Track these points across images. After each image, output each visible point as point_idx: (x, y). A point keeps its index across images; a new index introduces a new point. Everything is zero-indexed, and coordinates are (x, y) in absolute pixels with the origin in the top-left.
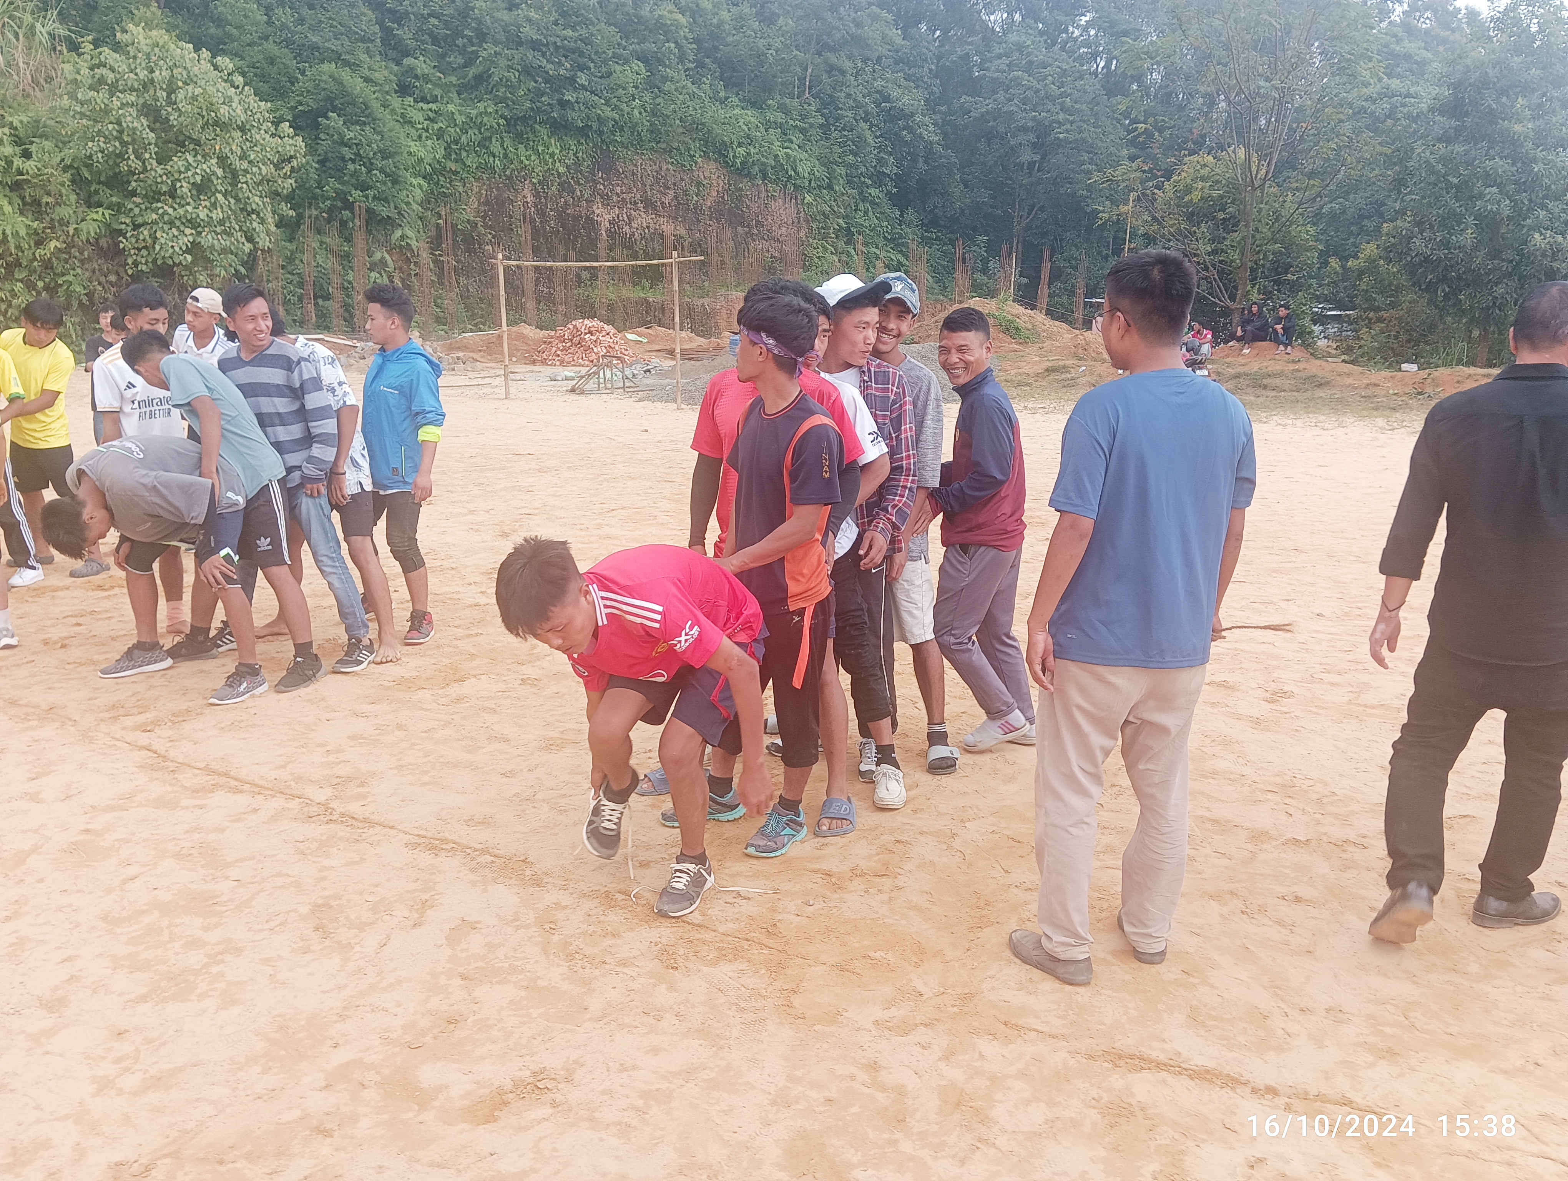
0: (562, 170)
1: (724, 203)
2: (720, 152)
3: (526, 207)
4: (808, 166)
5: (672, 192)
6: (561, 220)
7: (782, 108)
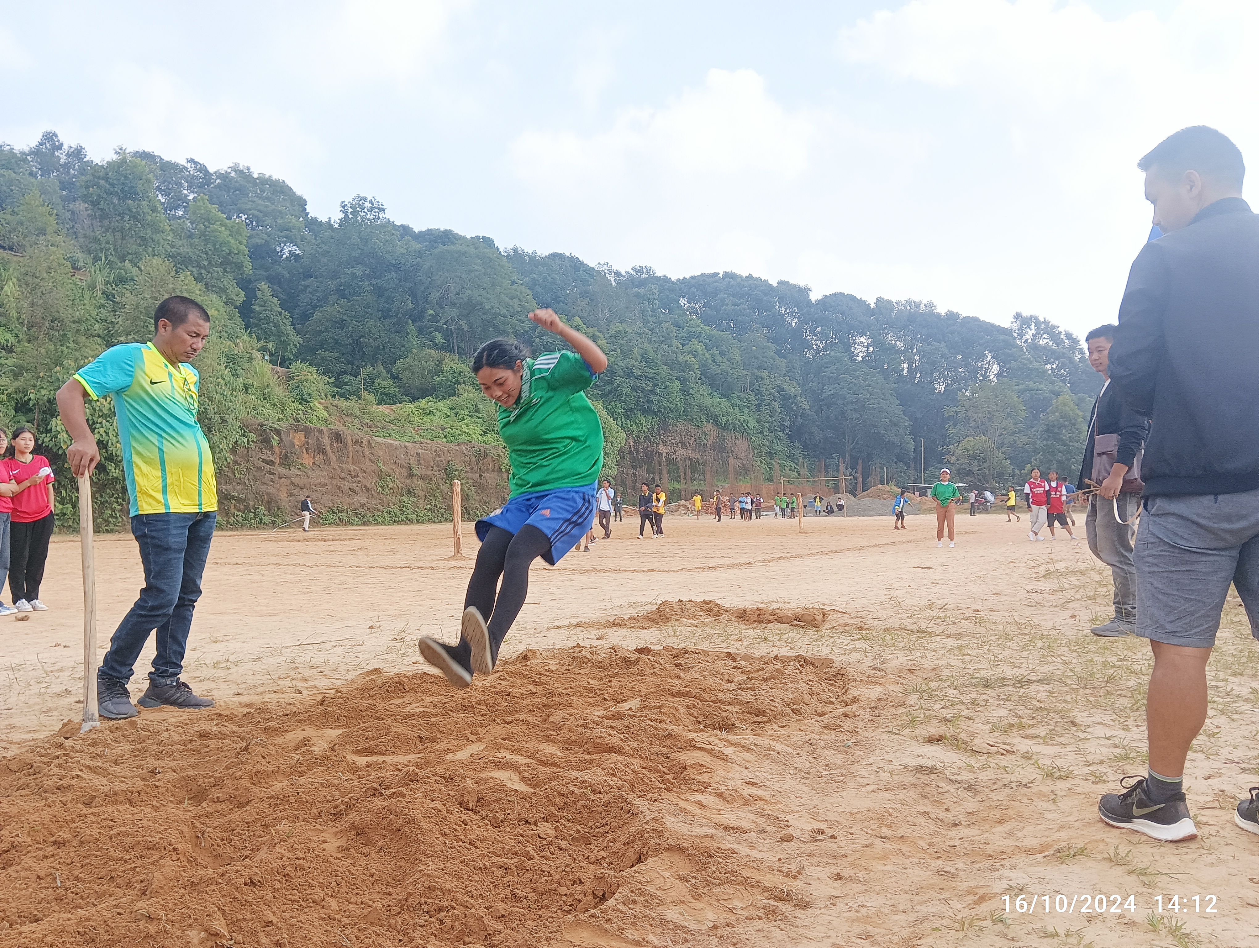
0: (646, 430)
1: (717, 442)
2: (714, 419)
3: (630, 448)
4: (752, 424)
5: (693, 438)
6: (645, 453)
7: (739, 398)
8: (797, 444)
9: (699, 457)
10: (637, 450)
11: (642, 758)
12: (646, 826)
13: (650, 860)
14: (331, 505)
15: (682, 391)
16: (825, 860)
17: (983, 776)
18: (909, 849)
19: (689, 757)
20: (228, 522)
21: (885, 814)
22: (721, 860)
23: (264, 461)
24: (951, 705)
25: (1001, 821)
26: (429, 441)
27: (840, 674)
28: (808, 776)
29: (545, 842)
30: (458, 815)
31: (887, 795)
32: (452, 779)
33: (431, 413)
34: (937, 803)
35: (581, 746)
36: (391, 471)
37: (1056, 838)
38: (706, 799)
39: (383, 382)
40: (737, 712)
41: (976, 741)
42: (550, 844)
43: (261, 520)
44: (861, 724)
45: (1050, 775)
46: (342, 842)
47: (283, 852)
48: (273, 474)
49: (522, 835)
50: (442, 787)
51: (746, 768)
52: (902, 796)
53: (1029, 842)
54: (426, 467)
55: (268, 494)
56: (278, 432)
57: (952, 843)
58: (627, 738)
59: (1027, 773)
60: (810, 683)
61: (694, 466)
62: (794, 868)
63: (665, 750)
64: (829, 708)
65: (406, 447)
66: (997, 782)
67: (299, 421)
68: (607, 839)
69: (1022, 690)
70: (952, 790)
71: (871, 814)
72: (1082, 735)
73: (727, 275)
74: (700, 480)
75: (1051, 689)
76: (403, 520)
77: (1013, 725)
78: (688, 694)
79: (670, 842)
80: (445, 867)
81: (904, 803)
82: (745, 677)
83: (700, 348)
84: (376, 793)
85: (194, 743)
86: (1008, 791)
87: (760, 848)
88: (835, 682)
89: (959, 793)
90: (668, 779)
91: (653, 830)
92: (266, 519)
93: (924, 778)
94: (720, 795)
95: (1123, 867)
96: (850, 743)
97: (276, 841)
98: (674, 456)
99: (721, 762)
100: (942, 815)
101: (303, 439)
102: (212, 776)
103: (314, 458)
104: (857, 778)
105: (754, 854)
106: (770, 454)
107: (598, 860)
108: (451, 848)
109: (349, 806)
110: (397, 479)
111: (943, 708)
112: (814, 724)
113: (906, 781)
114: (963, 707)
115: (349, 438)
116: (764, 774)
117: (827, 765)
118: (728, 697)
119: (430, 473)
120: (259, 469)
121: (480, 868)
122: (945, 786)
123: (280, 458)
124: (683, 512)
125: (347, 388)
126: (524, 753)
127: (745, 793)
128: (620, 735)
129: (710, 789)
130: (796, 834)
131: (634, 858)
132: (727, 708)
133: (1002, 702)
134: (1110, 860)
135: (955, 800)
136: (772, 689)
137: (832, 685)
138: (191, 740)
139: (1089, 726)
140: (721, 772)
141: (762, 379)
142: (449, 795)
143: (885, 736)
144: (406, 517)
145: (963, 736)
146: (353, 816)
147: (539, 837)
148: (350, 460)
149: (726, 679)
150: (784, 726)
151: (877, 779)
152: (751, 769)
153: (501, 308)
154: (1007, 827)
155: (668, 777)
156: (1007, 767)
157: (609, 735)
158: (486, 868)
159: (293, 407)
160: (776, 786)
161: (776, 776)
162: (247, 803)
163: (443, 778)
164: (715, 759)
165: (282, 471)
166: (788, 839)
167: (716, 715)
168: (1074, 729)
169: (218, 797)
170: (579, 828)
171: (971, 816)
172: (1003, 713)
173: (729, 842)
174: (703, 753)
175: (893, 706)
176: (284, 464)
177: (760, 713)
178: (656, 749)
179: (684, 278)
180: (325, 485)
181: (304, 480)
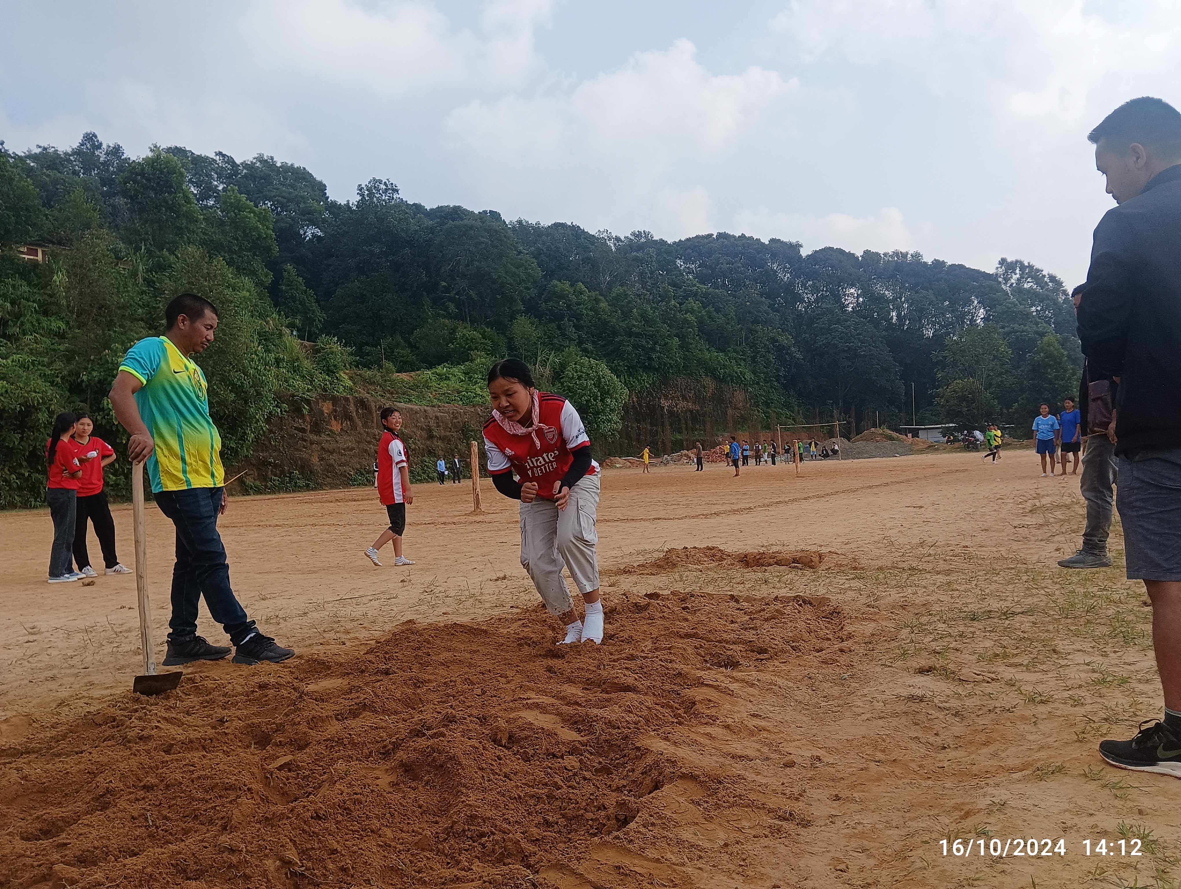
0: (648, 386)
1: (715, 394)
2: (712, 372)
3: (633, 403)
4: (749, 376)
5: (693, 391)
6: (648, 407)
7: (735, 351)
8: (792, 393)
9: (699, 408)
10: (640, 405)
11: (654, 695)
12: (662, 757)
13: (666, 787)
14: (359, 466)
15: (681, 347)
16: (825, 783)
17: (969, 703)
18: (901, 771)
19: (698, 694)
20: (266, 486)
21: (879, 740)
22: (730, 786)
23: (296, 428)
24: (941, 638)
25: (986, 744)
26: (446, 405)
27: (836, 612)
28: (808, 707)
29: (571, 773)
30: (492, 751)
31: (881, 722)
32: (485, 719)
33: (448, 379)
34: (927, 729)
35: (599, 686)
36: (412, 434)
37: (1036, 758)
38: (715, 731)
39: (402, 351)
40: (741, 651)
41: (964, 671)
42: (575, 774)
43: (296, 483)
44: (856, 658)
45: (1032, 700)
46: (393, 778)
47: (343, 788)
48: (305, 441)
49: (551, 768)
50: (477, 726)
51: (750, 701)
52: (895, 723)
53: (1012, 762)
54: (444, 429)
55: (301, 459)
56: (308, 402)
57: (941, 765)
58: (640, 677)
59: (1011, 698)
60: (809, 622)
61: (695, 418)
62: (796, 791)
63: (676, 688)
64: (826, 644)
65: (425, 411)
66: (983, 707)
67: (326, 391)
68: (627, 769)
69: (1007, 622)
70: (941, 717)
71: (865, 740)
72: (1063, 662)
73: (720, 235)
74: (701, 430)
75: (1034, 620)
76: (425, 479)
77: (998, 655)
78: (695, 636)
79: (683, 770)
80: (484, 798)
81: (896, 729)
82: (747, 618)
83: (696, 305)
84: (419, 734)
85: (255, 694)
86: (992, 715)
87: (765, 774)
88: (832, 619)
89: (947, 719)
90: (679, 714)
91: (668, 760)
92: (301, 483)
93: (915, 707)
94: (727, 727)
95: (1097, 782)
96: (846, 676)
97: (336, 779)
98: (675, 409)
99: (728, 697)
100: (932, 739)
101: (331, 407)
102: (274, 723)
103: (342, 424)
104: (853, 708)
105: (760, 779)
106: (767, 404)
107: (619, 788)
108: (489, 781)
109: (396, 746)
110: (419, 441)
111: (932, 641)
112: (813, 659)
113: (898, 710)
114: (951, 640)
115: (373, 404)
116: (767, 707)
117: (825, 697)
118: (732, 636)
119: (448, 434)
120: (292, 436)
121: (515, 798)
122: (935, 713)
123: (311, 426)
124: (685, 461)
125: (369, 358)
126: (548, 694)
127: (750, 725)
128: (635, 676)
129: (718, 722)
130: (798, 760)
131: (651, 785)
132: (731, 647)
133: (988, 634)
134: (1085, 775)
135: (944, 725)
136: (772, 628)
137: (829, 622)
138: (253, 691)
139: (1069, 654)
140: (728, 706)
141: (757, 332)
142: (483, 733)
143: (878, 669)
144: (428, 476)
145: (951, 666)
146: (401, 755)
147: (566, 769)
148: (375, 425)
149: (730, 620)
150: (785, 662)
151: (872, 708)
152: (755, 702)
153: (508, 278)
154: (991, 749)
155: (679, 712)
156: (992, 694)
157: (625, 675)
158: (520, 797)
159: (321, 378)
160: (779, 718)
161: (778, 708)
162: (307, 745)
163: (477, 718)
164: (722, 694)
165: (313, 437)
166: (790, 765)
167: (721, 654)
168: (1056, 656)
169: (280, 741)
170: (601, 760)
171: (959, 739)
172: (988, 644)
173: (737, 768)
174: (710, 689)
175: (886, 640)
176: (314, 431)
177: (762, 651)
178: (667, 687)
179: (680, 240)
180: (352, 449)
181: (334, 445)
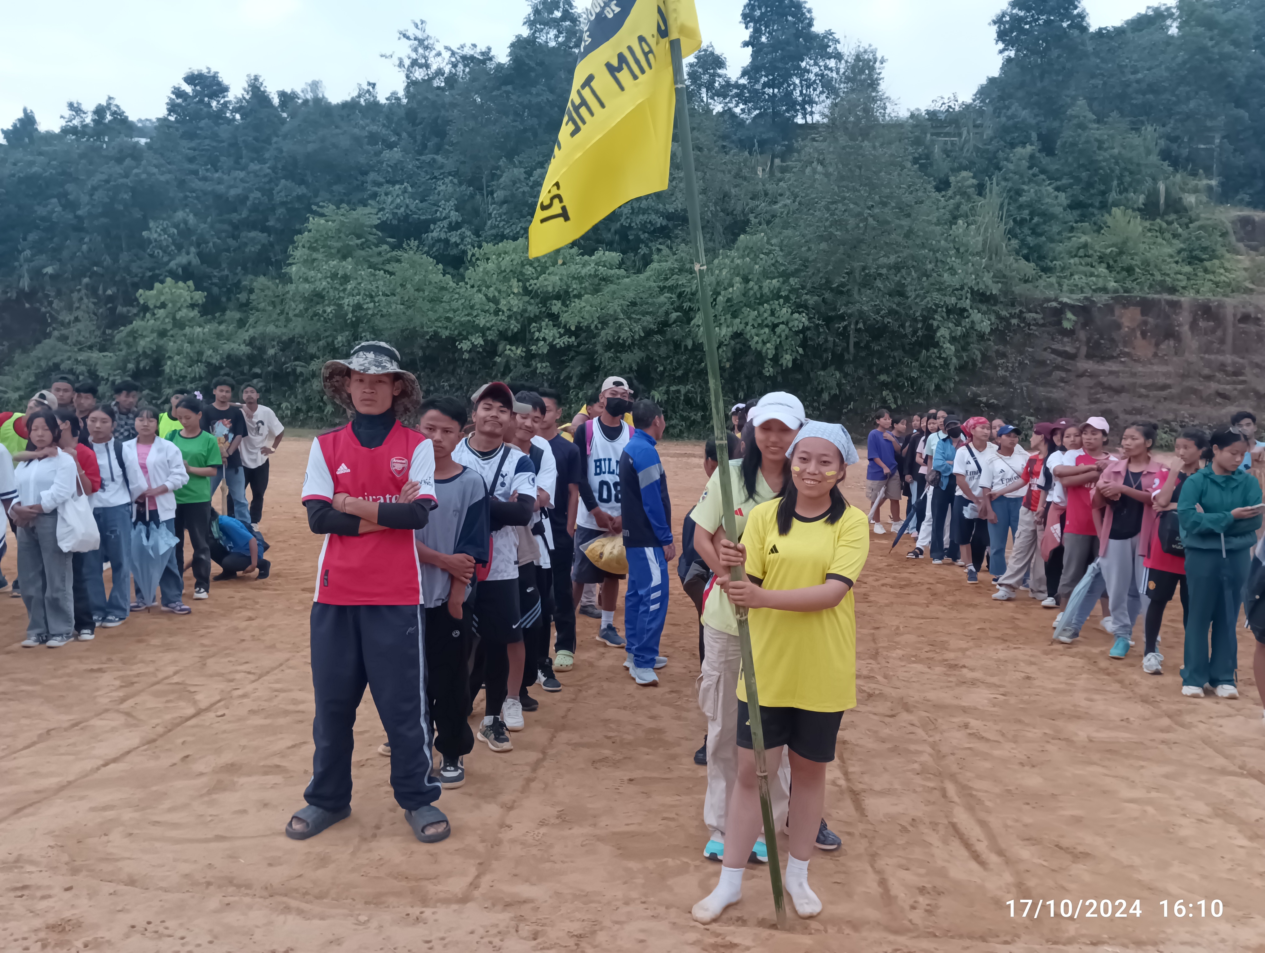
14: (1170, 417)
23: (1054, 351)
48: (1068, 371)
55: (1048, 399)
101: (1139, 318)
103: (1157, 345)
115: (1232, 313)
120: (1043, 363)
123: (1089, 347)
148: (1228, 347)
165: (1089, 365)
180: (1165, 387)
181: (1125, 380)
